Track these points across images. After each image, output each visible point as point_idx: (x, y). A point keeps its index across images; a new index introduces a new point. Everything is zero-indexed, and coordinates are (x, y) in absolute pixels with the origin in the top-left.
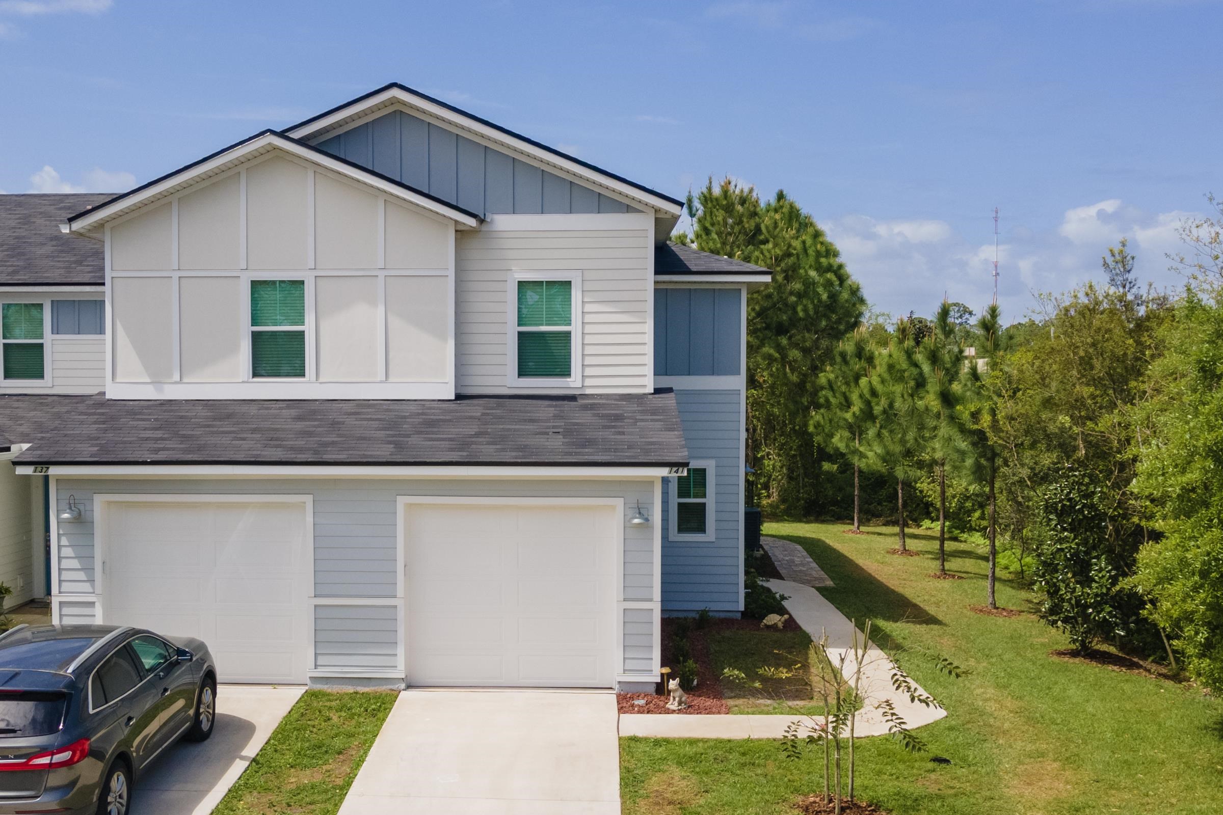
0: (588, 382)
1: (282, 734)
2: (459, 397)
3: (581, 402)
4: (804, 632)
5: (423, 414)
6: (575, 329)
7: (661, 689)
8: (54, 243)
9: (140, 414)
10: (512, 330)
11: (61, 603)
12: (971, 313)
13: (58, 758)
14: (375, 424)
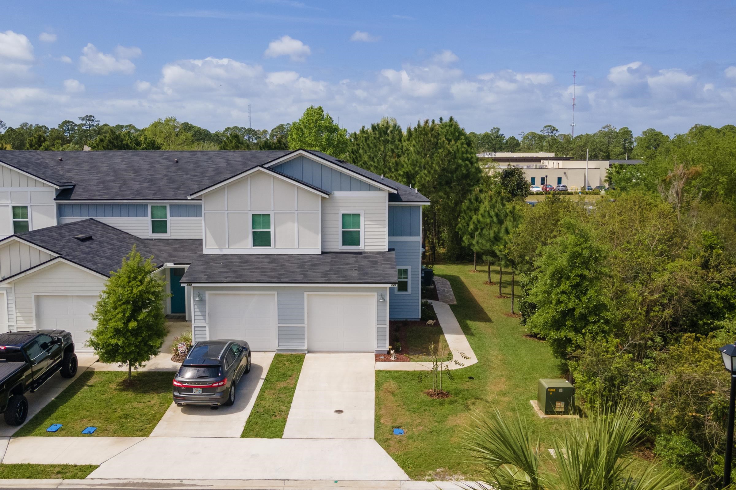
0: (366, 248)
1: (271, 370)
2: (323, 253)
3: (364, 255)
4: (441, 327)
5: (311, 261)
6: (362, 230)
7: (389, 353)
8: (166, 178)
9: (217, 260)
10: (340, 230)
11: (195, 327)
12: (557, 131)
13: (220, 384)
14: (296, 265)
